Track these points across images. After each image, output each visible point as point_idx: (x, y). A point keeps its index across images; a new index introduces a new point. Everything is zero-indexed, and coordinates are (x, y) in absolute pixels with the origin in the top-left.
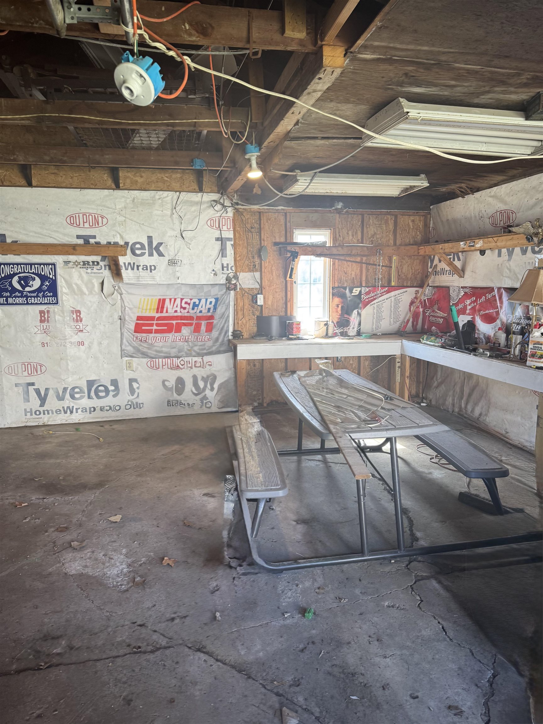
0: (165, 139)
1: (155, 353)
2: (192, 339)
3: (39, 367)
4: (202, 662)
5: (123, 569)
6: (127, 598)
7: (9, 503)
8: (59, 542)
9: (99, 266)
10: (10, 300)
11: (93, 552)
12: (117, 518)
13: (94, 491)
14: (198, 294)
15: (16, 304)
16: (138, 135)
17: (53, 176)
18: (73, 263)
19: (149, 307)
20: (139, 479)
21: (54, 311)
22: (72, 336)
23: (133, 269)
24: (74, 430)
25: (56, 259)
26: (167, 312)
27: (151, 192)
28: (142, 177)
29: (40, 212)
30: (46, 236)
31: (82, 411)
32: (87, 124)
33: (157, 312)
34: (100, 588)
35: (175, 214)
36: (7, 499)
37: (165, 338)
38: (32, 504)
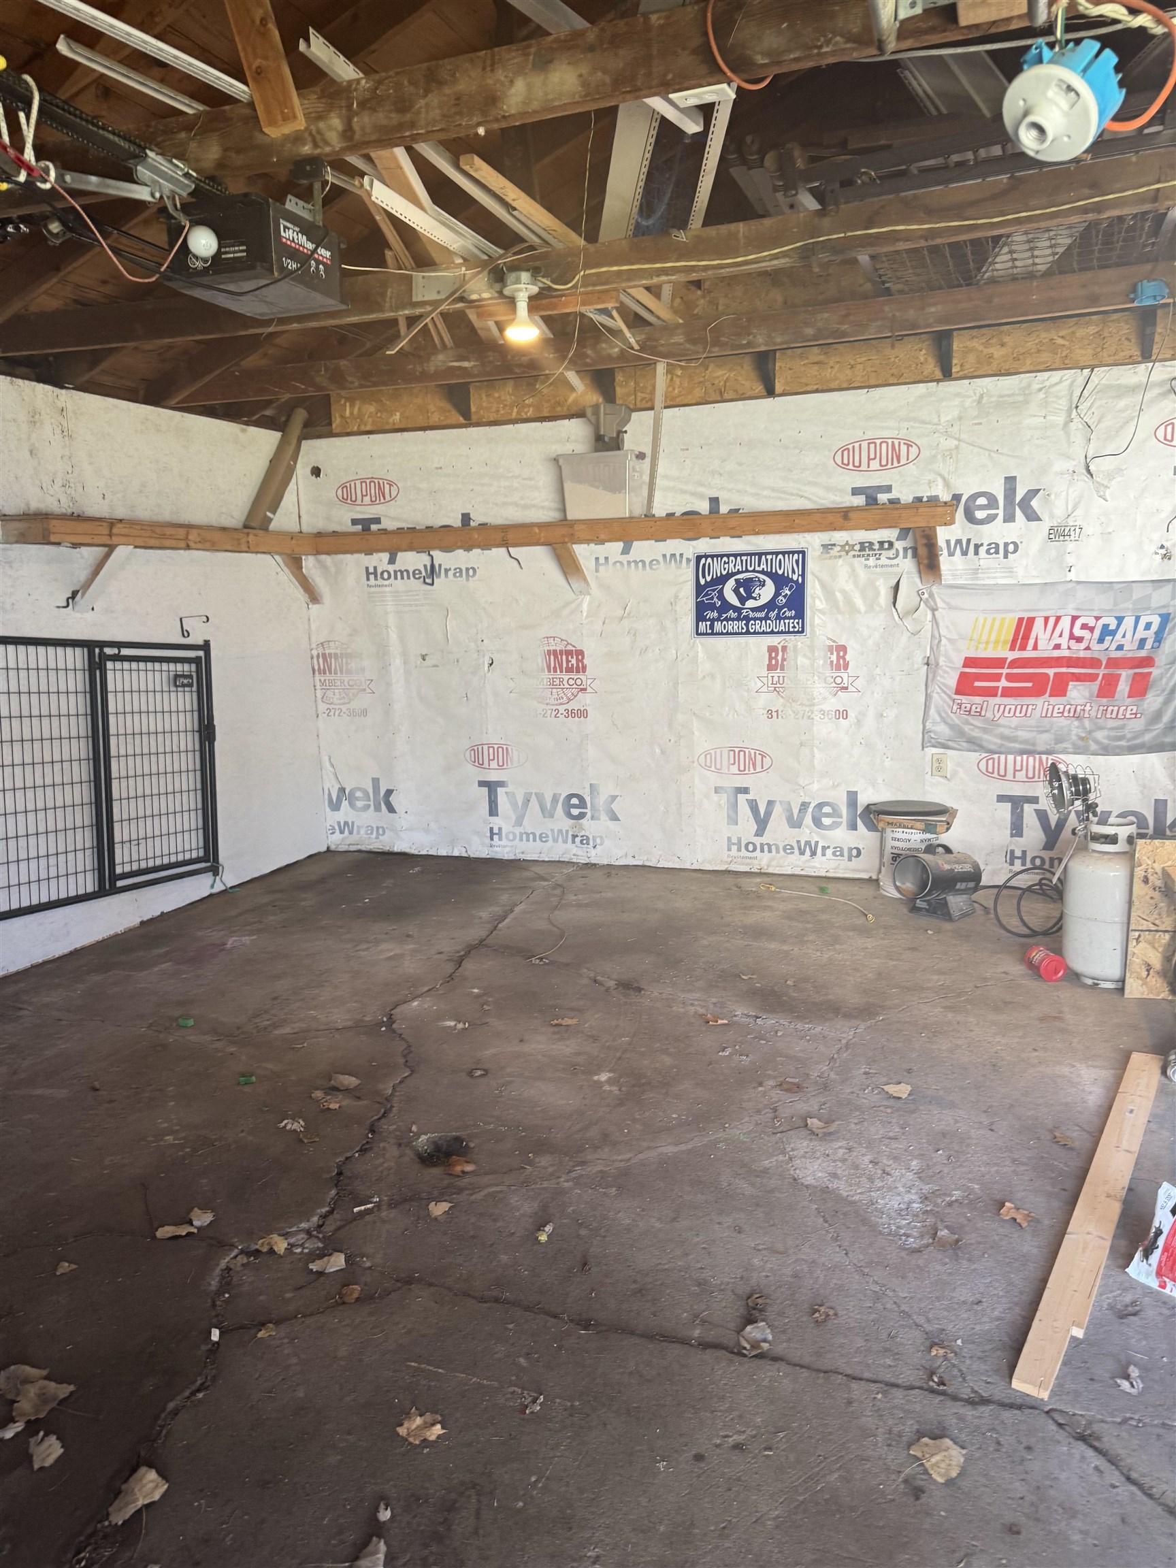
0: (1069, 248)
1: (999, 741)
2: (1093, 713)
3: (758, 757)
4: (1091, 1471)
5: (910, 1202)
6: (918, 1266)
7: (695, 1013)
8: (785, 1112)
9: (894, 551)
10: (718, 626)
11: (850, 1149)
12: (903, 1090)
13: (855, 1022)
14: (1115, 604)
15: (727, 633)
16: (1006, 250)
17: (816, 367)
18: (839, 548)
19: (993, 638)
20: (950, 1015)
21: (795, 647)
22: (825, 699)
23: (965, 553)
24: (817, 890)
25: (807, 542)
26: (1035, 648)
27: (1022, 375)
28: (1003, 345)
29: (786, 448)
30: (792, 494)
31: (834, 854)
32: (901, 243)
33: (1012, 648)
34: (863, 1229)
35: (1077, 420)
36: (692, 1005)
37: (1025, 707)
38: (735, 1023)
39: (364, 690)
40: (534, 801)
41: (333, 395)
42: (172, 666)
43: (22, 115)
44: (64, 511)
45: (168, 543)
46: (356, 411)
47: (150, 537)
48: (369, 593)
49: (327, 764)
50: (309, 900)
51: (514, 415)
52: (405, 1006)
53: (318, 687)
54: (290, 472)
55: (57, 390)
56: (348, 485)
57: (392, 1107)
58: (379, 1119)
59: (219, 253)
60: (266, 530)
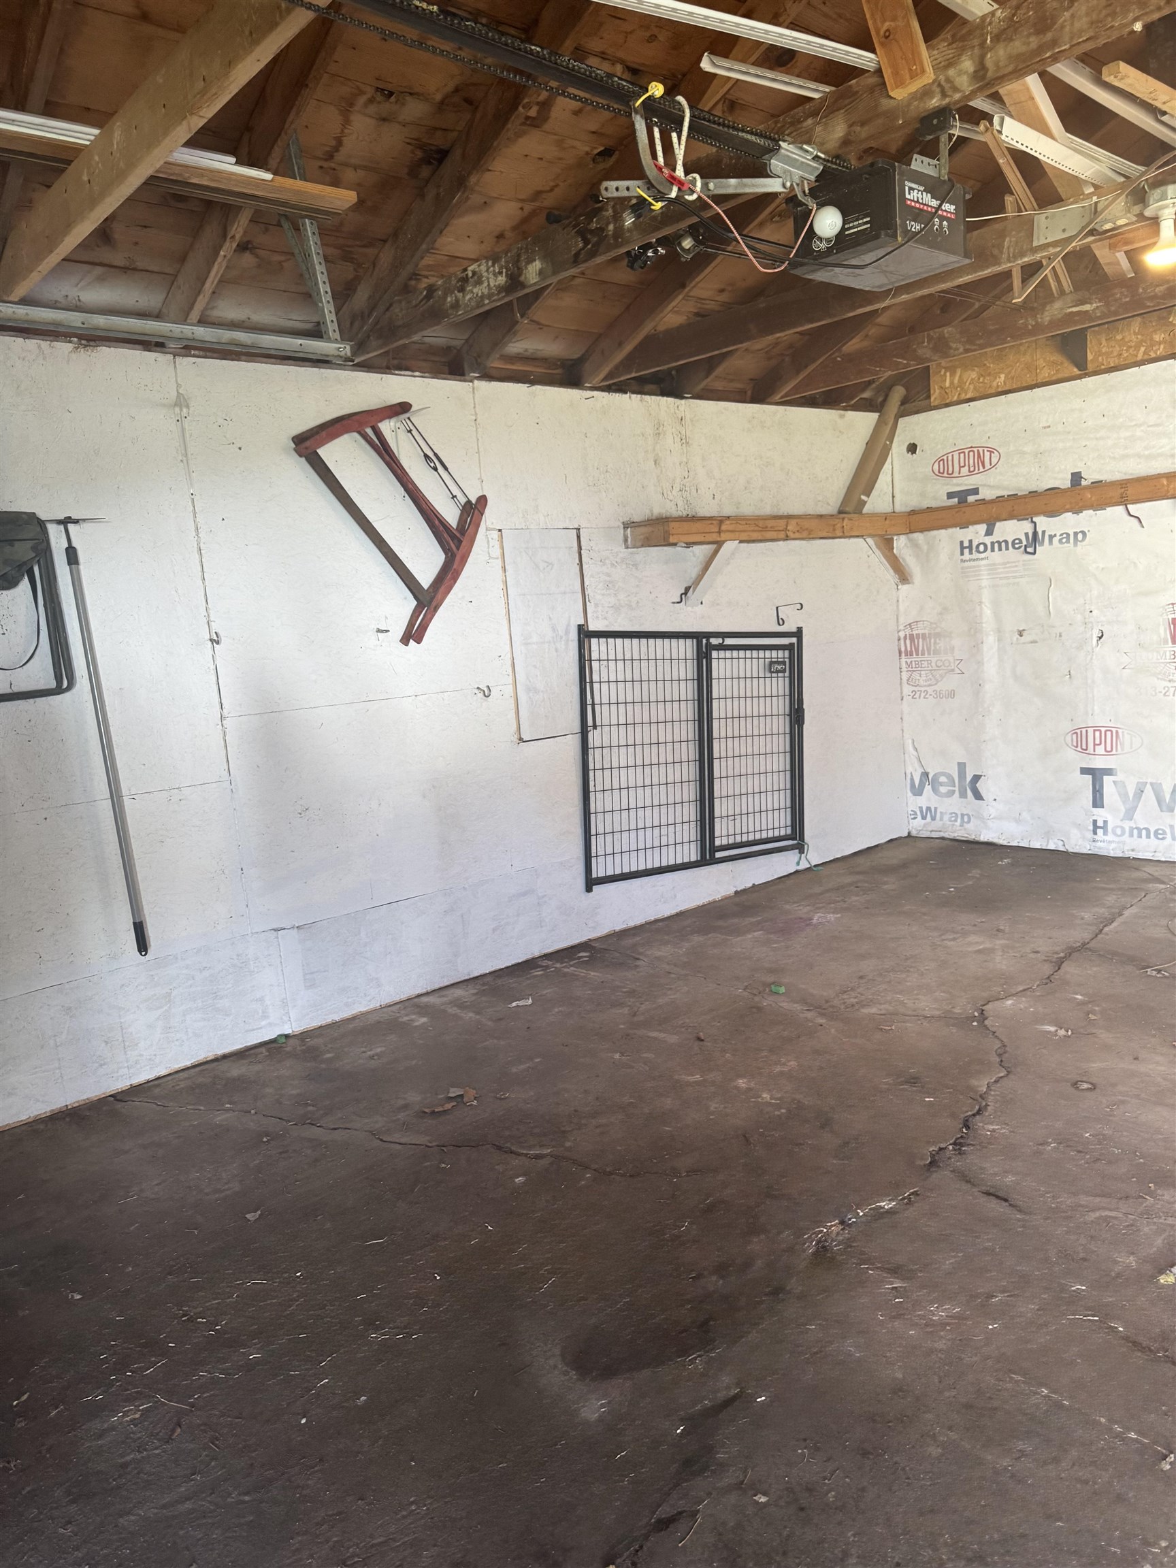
39: (953, 670)
40: (1149, 792)
41: (933, 365)
42: (768, 653)
43: (674, 135)
44: (680, 514)
45: (769, 535)
46: (956, 381)
47: (753, 531)
48: (962, 568)
49: (911, 748)
50: (891, 884)
51: (1140, 357)
52: (997, 1003)
53: (904, 669)
54: (886, 451)
55: (678, 401)
56: (945, 458)
57: (987, 1105)
58: (974, 1115)
59: (843, 229)
60: (861, 513)
